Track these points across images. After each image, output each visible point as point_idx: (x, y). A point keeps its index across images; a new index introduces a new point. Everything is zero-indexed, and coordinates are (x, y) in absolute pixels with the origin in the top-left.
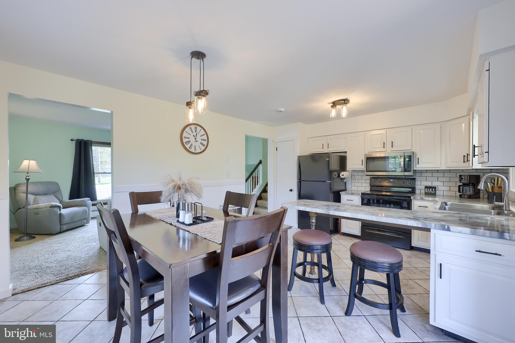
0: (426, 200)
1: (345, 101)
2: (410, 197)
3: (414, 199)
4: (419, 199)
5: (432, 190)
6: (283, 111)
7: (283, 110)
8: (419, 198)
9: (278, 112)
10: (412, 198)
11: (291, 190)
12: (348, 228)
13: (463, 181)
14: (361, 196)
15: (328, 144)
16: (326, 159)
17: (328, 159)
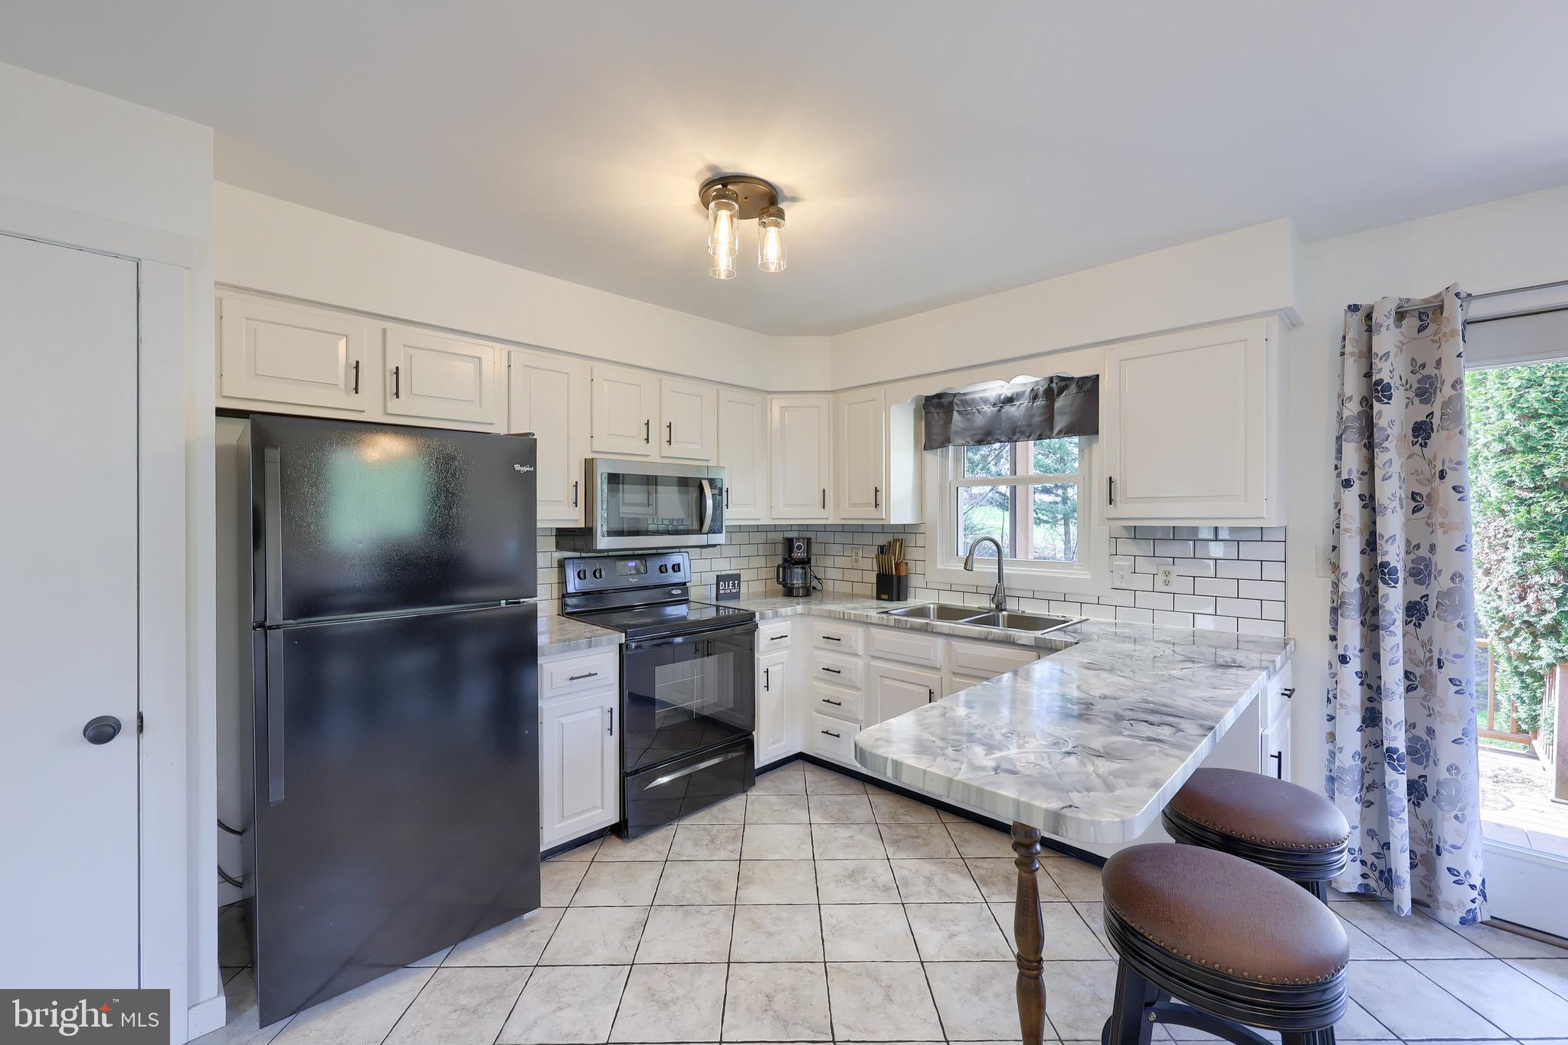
0: (782, 616)
1: (770, 204)
3: (762, 617)
4: (771, 616)
5: (734, 584)
8: (770, 613)
10: (757, 617)
11: (102, 731)
12: (571, 817)
13: (798, 554)
14: (621, 645)
15: (397, 373)
16: (517, 467)
17: (525, 469)
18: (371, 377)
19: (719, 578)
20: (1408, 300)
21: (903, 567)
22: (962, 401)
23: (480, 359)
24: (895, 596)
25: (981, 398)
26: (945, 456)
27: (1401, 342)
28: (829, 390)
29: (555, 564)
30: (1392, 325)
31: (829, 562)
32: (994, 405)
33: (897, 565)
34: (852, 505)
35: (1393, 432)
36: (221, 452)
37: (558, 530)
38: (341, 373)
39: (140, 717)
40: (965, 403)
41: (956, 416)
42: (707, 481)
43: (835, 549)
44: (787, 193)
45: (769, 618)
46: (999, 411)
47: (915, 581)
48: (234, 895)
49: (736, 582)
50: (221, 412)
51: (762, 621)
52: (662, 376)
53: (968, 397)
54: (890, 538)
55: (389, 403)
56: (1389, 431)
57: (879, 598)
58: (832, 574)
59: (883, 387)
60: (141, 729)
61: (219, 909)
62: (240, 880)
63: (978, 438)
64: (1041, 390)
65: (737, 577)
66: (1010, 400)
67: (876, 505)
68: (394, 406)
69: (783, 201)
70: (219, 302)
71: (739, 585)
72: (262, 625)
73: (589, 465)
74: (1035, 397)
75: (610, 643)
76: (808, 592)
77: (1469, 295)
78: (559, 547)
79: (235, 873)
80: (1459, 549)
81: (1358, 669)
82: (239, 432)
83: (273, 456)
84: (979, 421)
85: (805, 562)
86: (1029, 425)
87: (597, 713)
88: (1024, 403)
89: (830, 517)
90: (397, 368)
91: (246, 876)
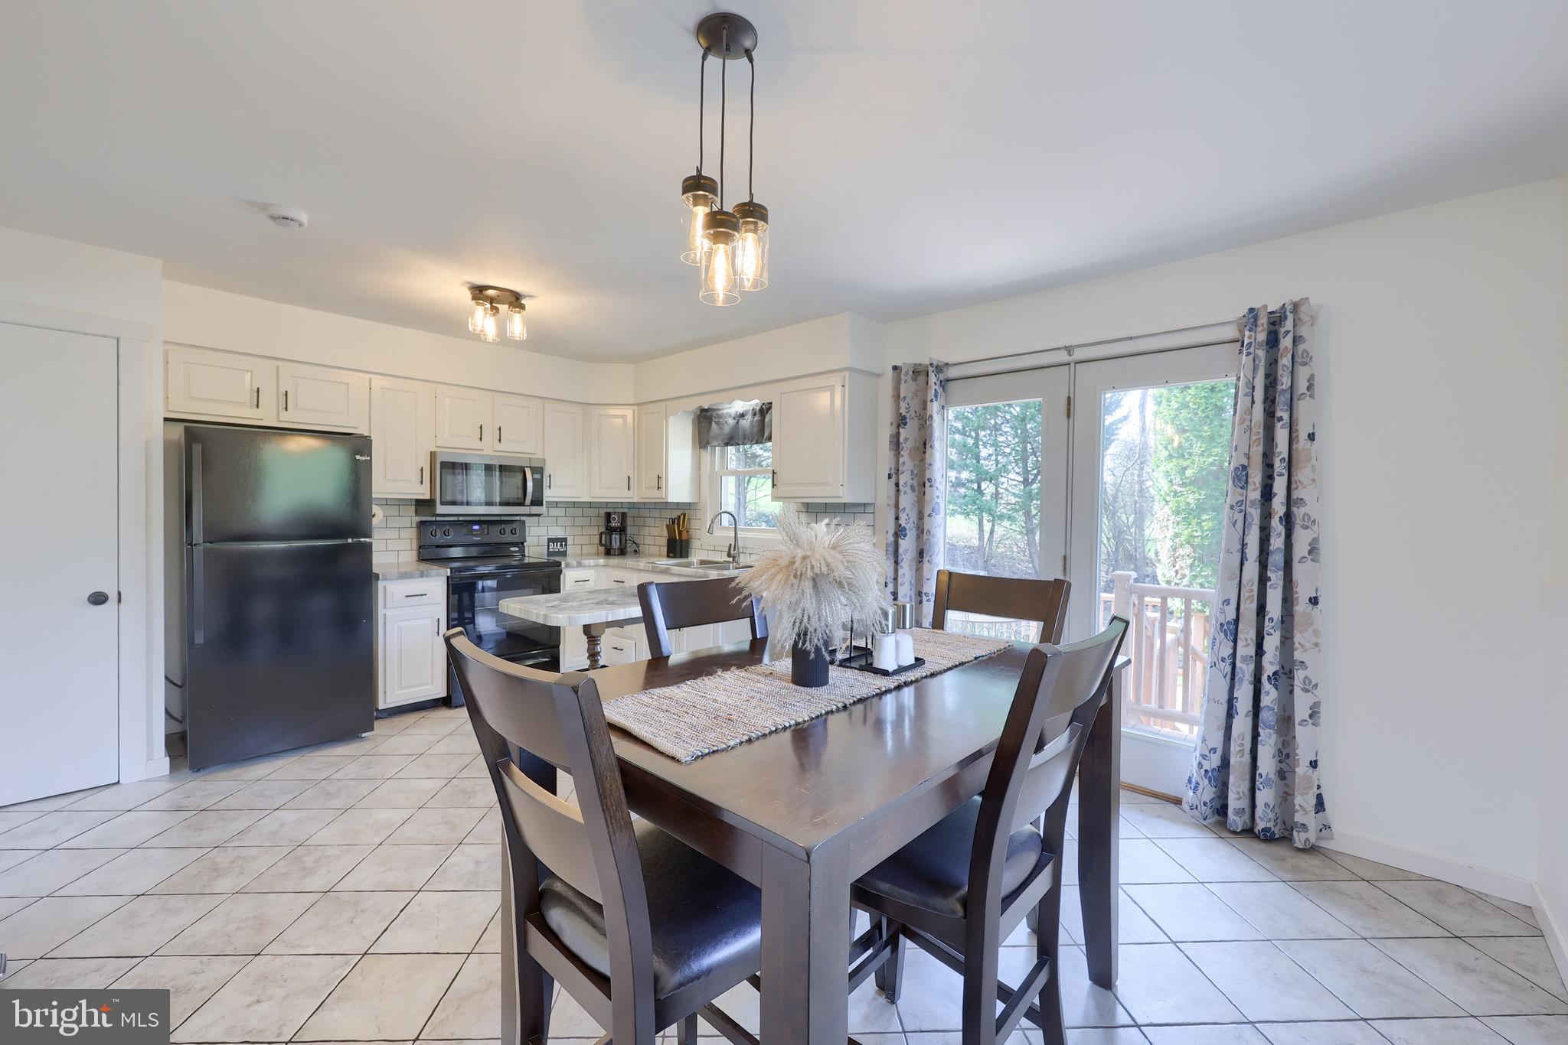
0: (585, 566)
1: (515, 300)
2: (559, 564)
3: (568, 565)
4: (575, 565)
5: (561, 545)
6: (301, 225)
7: (304, 217)
8: (574, 563)
9: (272, 218)
10: (563, 565)
11: (98, 599)
12: (406, 688)
13: (615, 524)
14: (448, 577)
15: (286, 395)
16: (358, 457)
17: (364, 458)
18: (268, 399)
19: (550, 540)
20: (920, 365)
21: (684, 534)
22: (717, 414)
23: (348, 384)
24: (678, 554)
25: (727, 413)
26: (713, 453)
27: (916, 390)
28: (633, 403)
29: (414, 525)
30: (910, 380)
31: (646, 531)
32: (734, 418)
33: (680, 533)
34: (647, 488)
35: (907, 445)
36: (168, 445)
37: (417, 500)
38: (247, 397)
39: (119, 594)
40: (719, 416)
41: (714, 425)
42: (529, 469)
43: (650, 522)
44: (524, 293)
45: (574, 567)
46: (738, 422)
47: (695, 544)
48: (177, 728)
49: (563, 543)
50: (166, 419)
51: (568, 569)
52: (494, 393)
53: (720, 412)
54: (679, 513)
55: (281, 415)
56: (904, 445)
57: (668, 556)
58: (649, 540)
59: (665, 403)
60: (119, 601)
61: (167, 736)
62: (180, 719)
63: (725, 441)
64: (758, 409)
65: (565, 540)
66: (742, 415)
67: (659, 488)
68: (284, 416)
69: (524, 298)
70: (166, 353)
71: (566, 545)
72: (191, 544)
73: (433, 455)
74: (755, 414)
75: (438, 575)
76: (622, 552)
77: (947, 364)
78: (417, 513)
79: (177, 714)
80: (929, 516)
81: (892, 591)
82: (178, 431)
83: (197, 449)
84: (727, 429)
85: (622, 530)
86: (752, 434)
87: (428, 621)
88: (749, 417)
89: (633, 497)
90: (286, 392)
91: (184, 717)
